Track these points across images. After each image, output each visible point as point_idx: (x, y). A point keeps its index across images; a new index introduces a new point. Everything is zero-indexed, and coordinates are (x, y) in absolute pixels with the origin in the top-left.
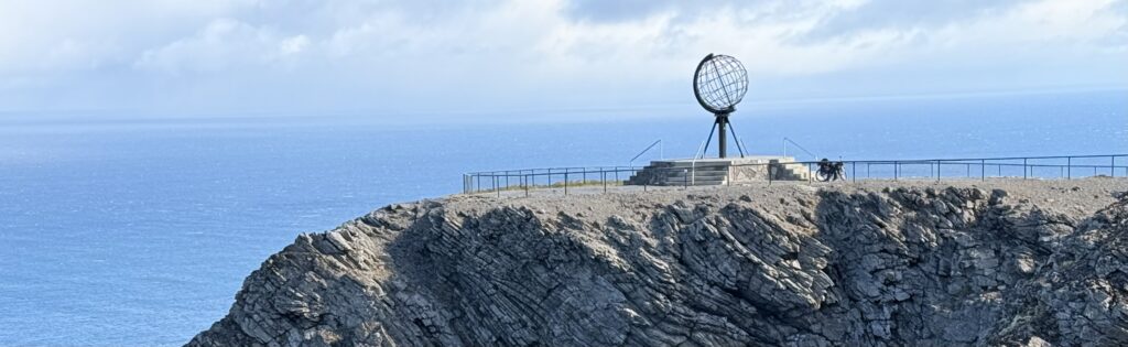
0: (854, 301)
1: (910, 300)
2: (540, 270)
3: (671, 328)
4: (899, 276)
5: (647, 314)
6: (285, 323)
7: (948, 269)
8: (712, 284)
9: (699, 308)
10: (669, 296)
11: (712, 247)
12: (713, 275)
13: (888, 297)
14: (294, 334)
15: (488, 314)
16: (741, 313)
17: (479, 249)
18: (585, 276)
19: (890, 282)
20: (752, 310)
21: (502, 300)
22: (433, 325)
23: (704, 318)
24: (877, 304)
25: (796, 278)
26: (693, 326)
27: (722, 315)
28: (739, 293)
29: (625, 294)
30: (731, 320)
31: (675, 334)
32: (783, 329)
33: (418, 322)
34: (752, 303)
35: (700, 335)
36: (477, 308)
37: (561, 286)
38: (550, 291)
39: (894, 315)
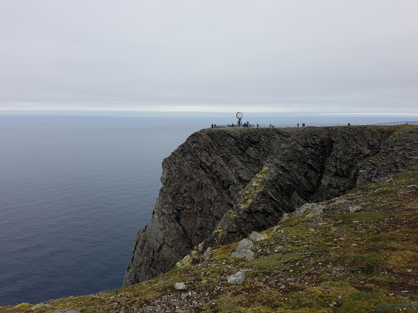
0: (261, 141)
1: (267, 141)
2: (224, 137)
3: (240, 144)
4: (267, 138)
5: (237, 142)
6: (193, 143)
7: (272, 138)
8: (245, 139)
9: (244, 142)
10: (240, 140)
11: (245, 134)
12: (245, 138)
13: (265, 141)
14: (194, 144)
15: (217, 142)
16: (248, 142)
17: (217, 134)
18: (230, 138)
19: (266, 139)
20: (249, 142)
21: (219, 140)
22: (211, 143)
23: (244, 143)
24: (264, 142)
25: (255, 138)
26: (243, 144)
27: (246, 142)
28: (248, 140)
29: (235, 140)
30: (247, 143)
31: (240, 145)
32: (253, 144)
33: (209, 143)
34: (249, 141)
35: (243, 145)
36: (216, 141)
37: (227, 139)
38: (225, 139)
39: (266, 143)
